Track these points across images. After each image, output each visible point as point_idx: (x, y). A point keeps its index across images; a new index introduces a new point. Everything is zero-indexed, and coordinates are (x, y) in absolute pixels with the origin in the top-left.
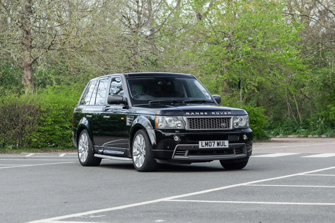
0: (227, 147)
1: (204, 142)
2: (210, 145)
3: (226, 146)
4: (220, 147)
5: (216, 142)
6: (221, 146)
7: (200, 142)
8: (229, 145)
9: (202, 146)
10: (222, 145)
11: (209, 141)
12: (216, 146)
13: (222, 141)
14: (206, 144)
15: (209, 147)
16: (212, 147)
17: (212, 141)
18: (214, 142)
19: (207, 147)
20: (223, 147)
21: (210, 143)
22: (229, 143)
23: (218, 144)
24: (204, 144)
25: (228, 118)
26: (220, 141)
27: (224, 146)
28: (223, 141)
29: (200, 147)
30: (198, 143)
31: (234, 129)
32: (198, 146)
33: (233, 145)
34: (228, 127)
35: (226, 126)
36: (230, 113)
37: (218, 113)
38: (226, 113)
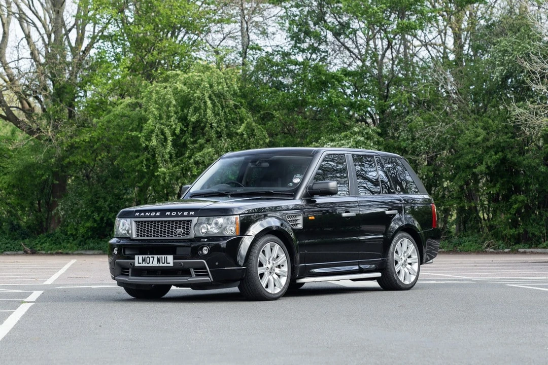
0: (171, 264)
1: (141, 257)
2: (148, 262)
3: (169, 263)
4: (161, 265)
5: (156, 257)
7: (136, 257)
8: (174, 263)
9: (139, 263)
10: (163, 262)
11: (146, 256)
12: (155, 264)
13: (163, 256)
14: (144, 260)
15: (146, 265)
16: (150, 265)
17: (150, 256)
18: (154, 257)
19: (144, 265)
20: (165, 265)
21: (148, 258)
22: (174, 259)
23: (159, 261)
24: (141, 261)
25: (188, 221)
26: (161, 256)
27: (167, 263)
28: (166, 256)
29: (137, 264)
30: (134, 259)
31: (195, 237)
32: (134, 263)
33: (182, 262)
34: (186, 234)
35: (184, 233)
36: (193, 213)
37: (174, 214)
38: (186, 213)
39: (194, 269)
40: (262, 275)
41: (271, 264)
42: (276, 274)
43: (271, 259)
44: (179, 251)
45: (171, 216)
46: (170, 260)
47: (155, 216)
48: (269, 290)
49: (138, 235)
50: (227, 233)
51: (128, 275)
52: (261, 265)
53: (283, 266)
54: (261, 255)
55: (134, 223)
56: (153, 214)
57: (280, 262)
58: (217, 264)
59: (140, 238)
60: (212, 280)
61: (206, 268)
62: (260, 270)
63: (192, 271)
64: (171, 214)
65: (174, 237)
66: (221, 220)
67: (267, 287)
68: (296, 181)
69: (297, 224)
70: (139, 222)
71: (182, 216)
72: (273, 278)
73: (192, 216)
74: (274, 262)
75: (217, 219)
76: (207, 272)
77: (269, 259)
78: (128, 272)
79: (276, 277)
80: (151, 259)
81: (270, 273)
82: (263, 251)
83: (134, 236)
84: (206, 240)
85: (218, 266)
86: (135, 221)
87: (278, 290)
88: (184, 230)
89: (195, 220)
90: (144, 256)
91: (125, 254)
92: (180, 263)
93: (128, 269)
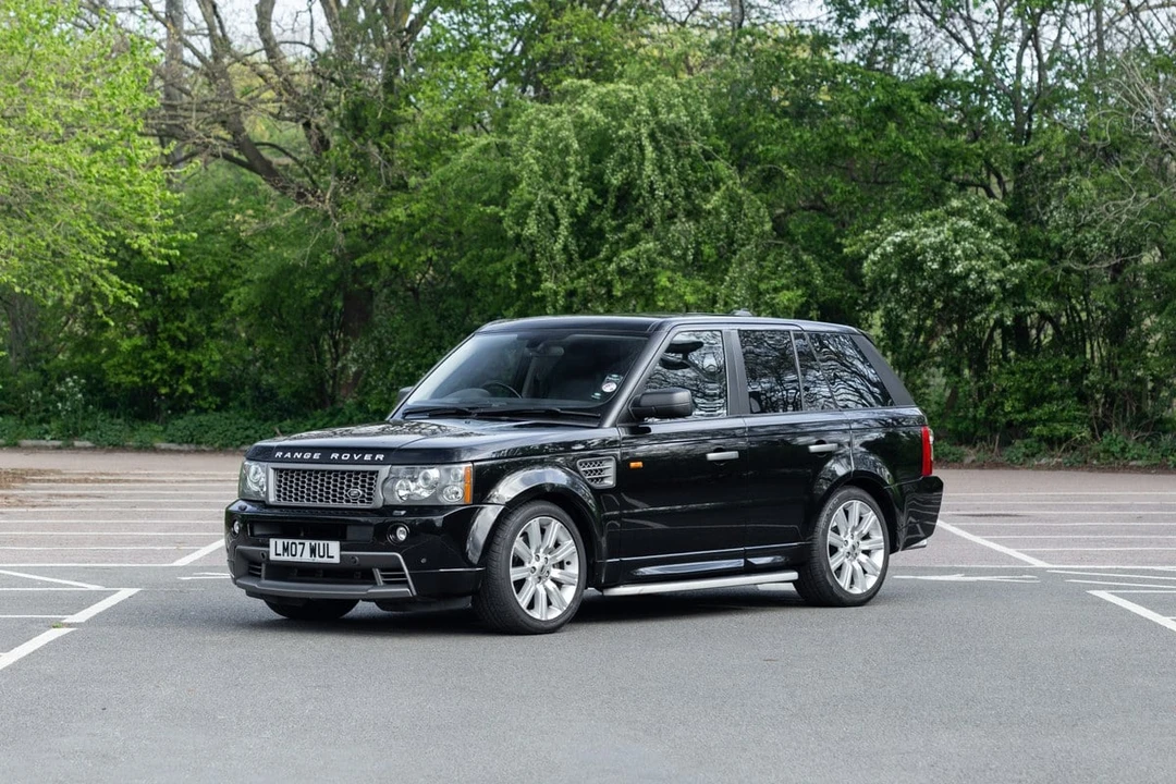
0: (336, 560)
1: (280, 542)
2: (294, 553)
3: (332, 557)
4: (318, 559)
5: (307, 543)
6: (320, 557)
7: (272, 542)
8: (341, 556)
9: (277, 555)
10: (322, 554)
11: (291, 541)
12: (307, 557)
13: (322, 543)
14: (285, 549)
15: (290, 558)
16: (297, 559)
17: (297, 541)
18: (304, 544)
19: (286, 558)
20: (325, 560)
21: (294, 546)
22: (342, 549)
23: (313, 551)
24: (280, 550)
25: (372, 473)
26: (317, 542)
27: (328, 557)
28: (326, 542)
29: (273, 557)
30: (268, 546)
31: (384, 506)
32: (268, 553)
33: (358, 556)
34: (368, 499)
35: (363, 496)
36: (381, 457)
37: (346, 457)
38: (368, 457)
39: (382, 570)
40: (520, 584)
41: (542, 560)
42: (553, 580)
43: (542, 550)
44: (352, 533)
45: (340, 462)
46: (333, 551)
47: (311, 461)
48: (536, 614)
49: (279, 496)
50: (445, 500)
51: (260, 576)
52: (518, 562)
53: (568, 563)
54: (518, 544)
55: (271, 472)
56: (307, 456)
57: (561, 555)
58: (423, 561)
59: (283, 503)
60: (415, 593)
61: (402, 570)
62: (515, 574)
63: (377, 573)
64: (340, 457)
65: (345, 505)
66: (434, 473)
67: (531, 606)
68: (609, 388)
69: (602, 479)
70: (281, 470)
71: (361, 462)
72: (546, 589)
73: (379, 463)
74: (549, 557)
75: (428, 471)
76: (404, 576)
77: (538, 550)
78: (260, 571)
79: (551, 586)
80: (300, 547)
81: (540, 578)
82: (525, 535)
83: (272, 499)
84: (403, 512)
85: (424, 567)
86: (275, 469)
87: (555, 613)
88: (364, 491)
89: (384, 471)
90: (286, 541)
91: (252, 534)
92: (353, 557)
93: (260, 565)
